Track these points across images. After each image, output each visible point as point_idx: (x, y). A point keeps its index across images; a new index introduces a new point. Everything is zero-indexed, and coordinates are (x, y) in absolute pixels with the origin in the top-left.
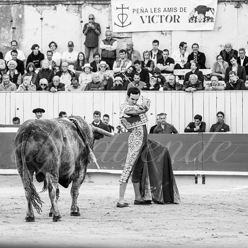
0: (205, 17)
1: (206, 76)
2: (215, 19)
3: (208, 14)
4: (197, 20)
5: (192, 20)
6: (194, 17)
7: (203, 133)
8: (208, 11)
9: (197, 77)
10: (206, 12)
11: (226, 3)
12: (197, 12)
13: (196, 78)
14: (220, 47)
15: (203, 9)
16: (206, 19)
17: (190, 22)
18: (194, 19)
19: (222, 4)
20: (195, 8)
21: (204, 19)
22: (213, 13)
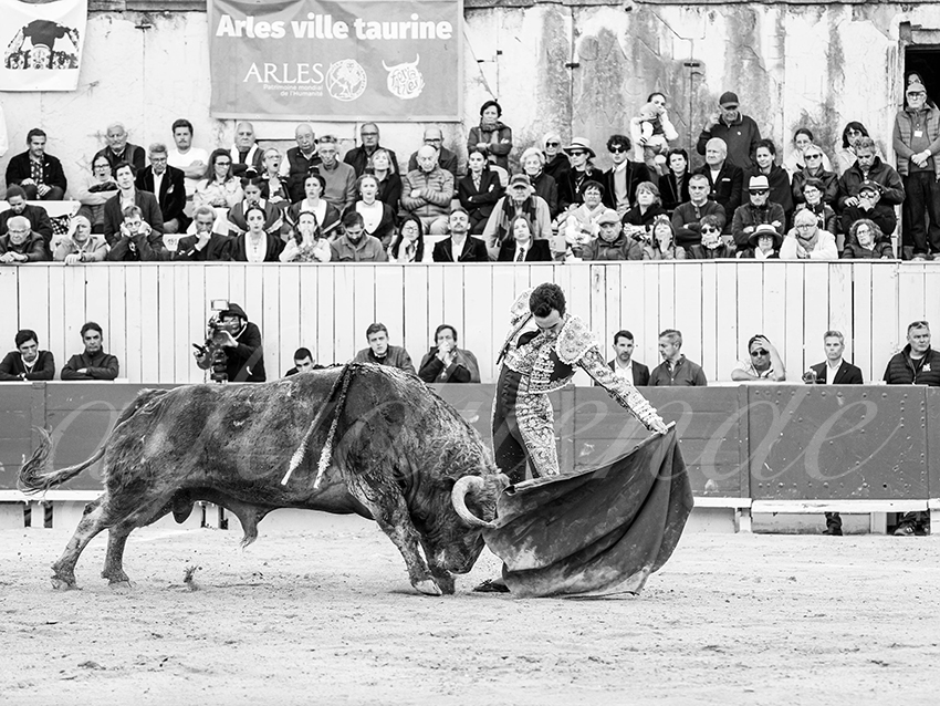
0: (53, 53)
1: (56, 222)
2: (79, 59)
3: (61, 44)
4: (30, 61)
5: (16, 61)
6: (20, 52)
7: (48, 382)
8: (61, 36)
9: (27, 223)
10: (56, 39)
11: (110, 14)
12: (28, 39)
13: (25, 227)
14: (96, 139)
15: (47, 32)
16: (56, 59)
17: (9, 66)
18: (22, 58)
19: (99, 17)
20: (24, 28)
21: (51, 58)
22: (75, 43)
